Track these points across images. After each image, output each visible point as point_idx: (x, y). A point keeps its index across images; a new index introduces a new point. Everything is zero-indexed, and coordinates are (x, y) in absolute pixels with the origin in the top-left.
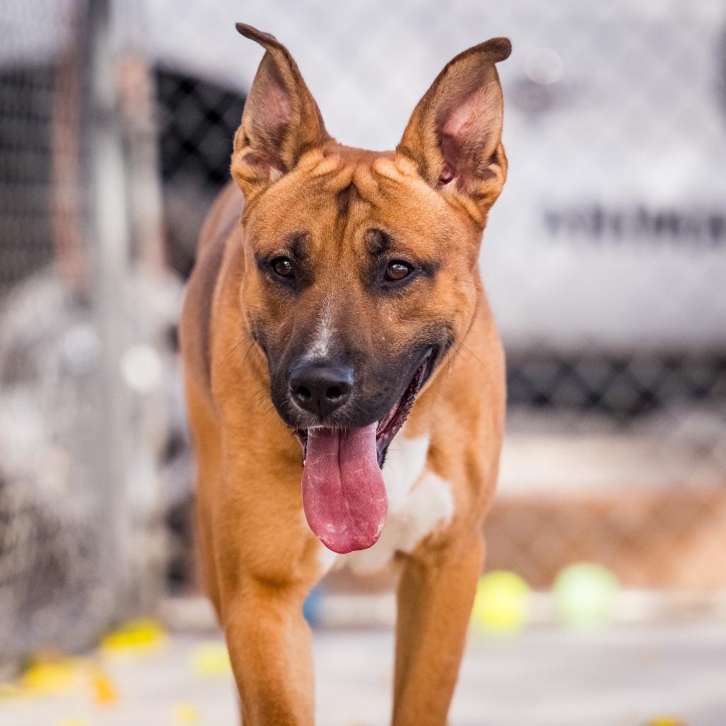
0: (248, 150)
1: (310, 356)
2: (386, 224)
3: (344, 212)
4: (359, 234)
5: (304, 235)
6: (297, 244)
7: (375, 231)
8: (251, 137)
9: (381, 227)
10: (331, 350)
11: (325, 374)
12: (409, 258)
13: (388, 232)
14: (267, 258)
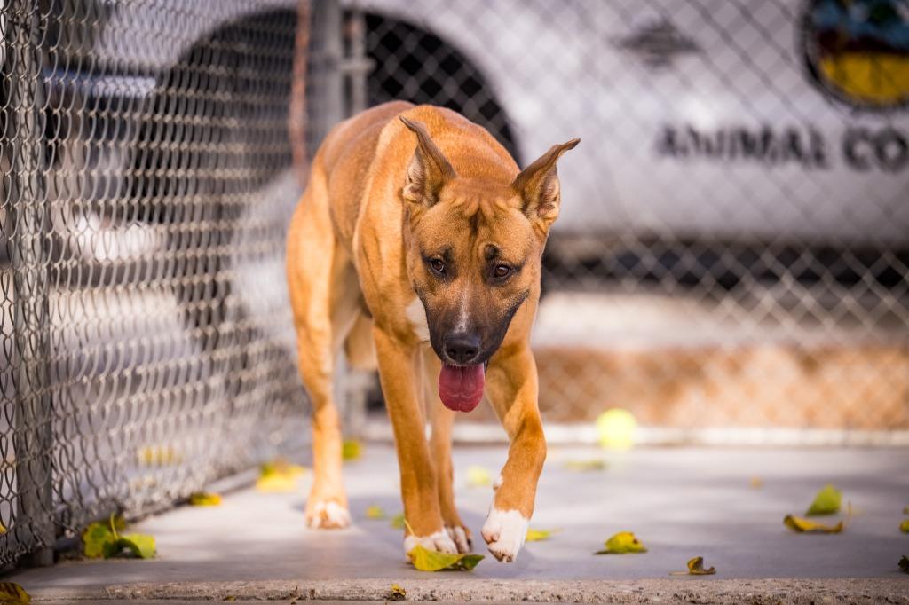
0: (412, 185)
1: (457, 331)
2: (498, 243)
3: (475, 231)
4: (482, 246)
5: (451, 248)
6: (447, 254)
7: (490, 246)
8: (412, 178)
9: (495, 244)
10: (468, 327)
11: (465, 343)
12: (508, 264)
13: (498, 246)
14: (430, 257)
